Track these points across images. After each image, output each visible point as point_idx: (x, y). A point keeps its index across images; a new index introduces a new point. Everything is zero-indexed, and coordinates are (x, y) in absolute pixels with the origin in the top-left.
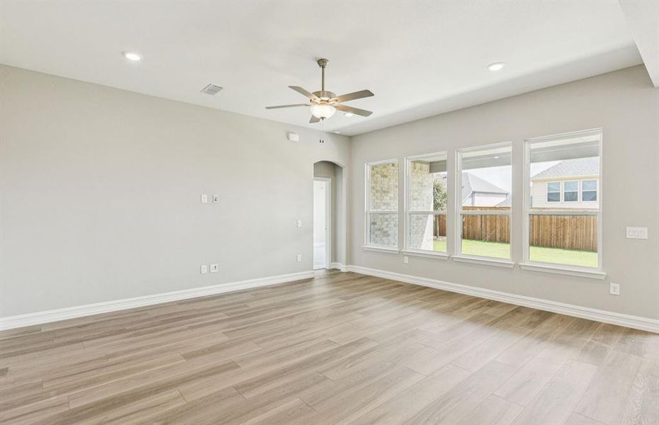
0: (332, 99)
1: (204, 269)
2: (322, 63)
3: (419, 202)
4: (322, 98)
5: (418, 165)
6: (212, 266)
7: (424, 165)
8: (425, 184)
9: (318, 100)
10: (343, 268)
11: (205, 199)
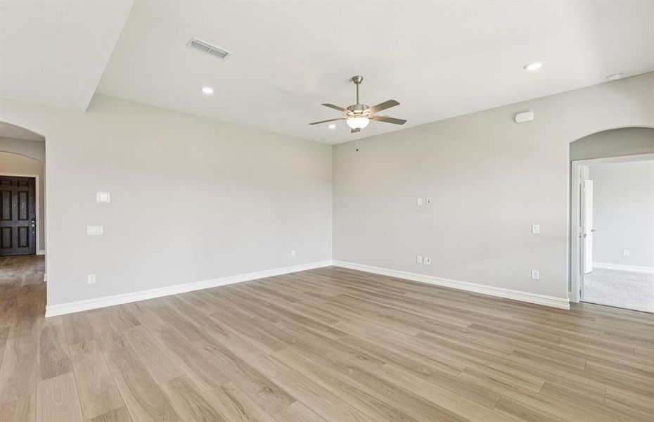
0: (365, 111)
2: (355, 79)
4: (356, 111)
6: (426, 259)
9: (352, 113)
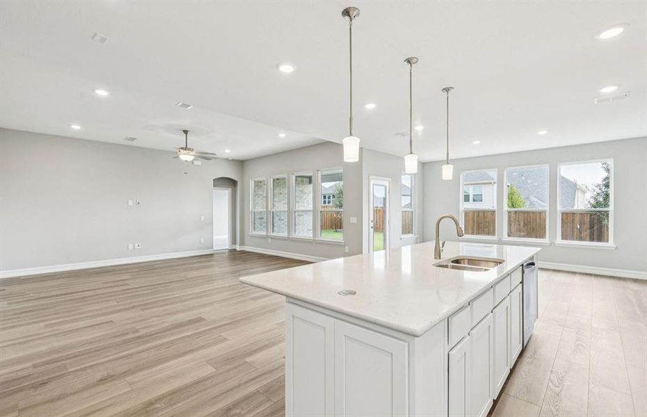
1: (131, 246)
2: (186, 132)
3: (300, 204)
5: (300, 179)
6: (137, 245)
7: (304, 179)
8: (306, 191)
10: (238, 248)
11: (131, 203)
